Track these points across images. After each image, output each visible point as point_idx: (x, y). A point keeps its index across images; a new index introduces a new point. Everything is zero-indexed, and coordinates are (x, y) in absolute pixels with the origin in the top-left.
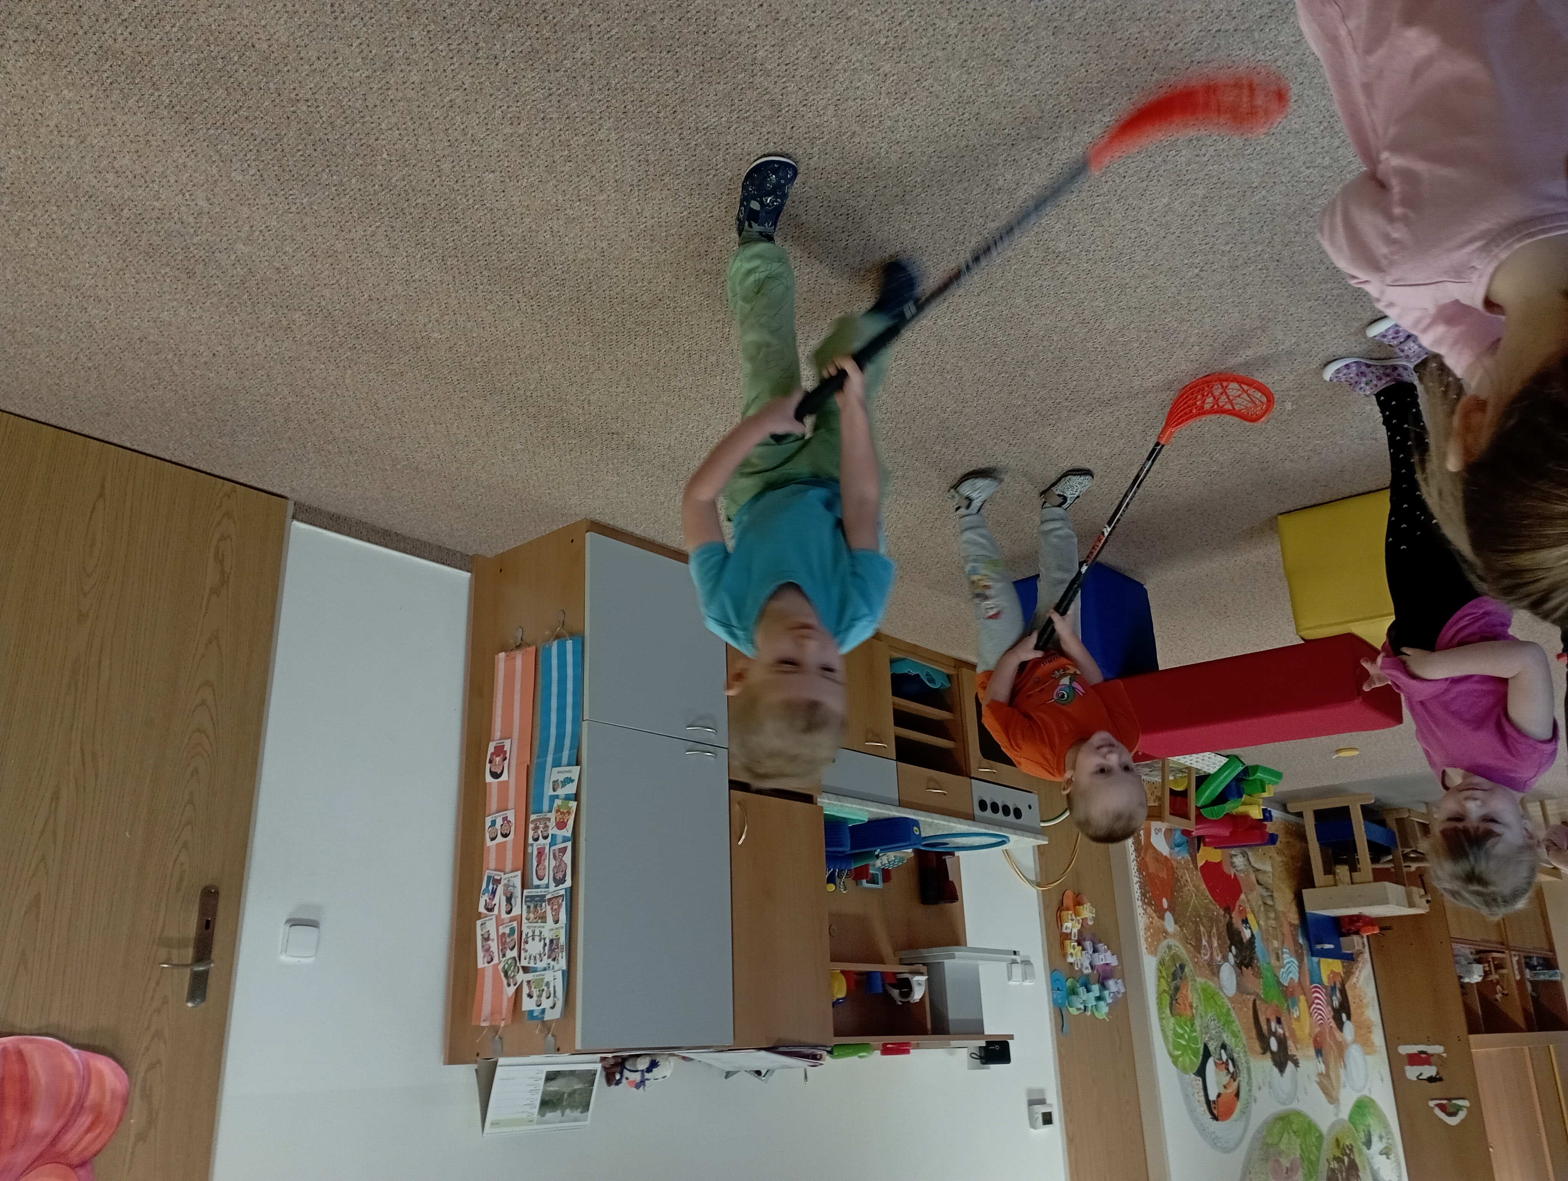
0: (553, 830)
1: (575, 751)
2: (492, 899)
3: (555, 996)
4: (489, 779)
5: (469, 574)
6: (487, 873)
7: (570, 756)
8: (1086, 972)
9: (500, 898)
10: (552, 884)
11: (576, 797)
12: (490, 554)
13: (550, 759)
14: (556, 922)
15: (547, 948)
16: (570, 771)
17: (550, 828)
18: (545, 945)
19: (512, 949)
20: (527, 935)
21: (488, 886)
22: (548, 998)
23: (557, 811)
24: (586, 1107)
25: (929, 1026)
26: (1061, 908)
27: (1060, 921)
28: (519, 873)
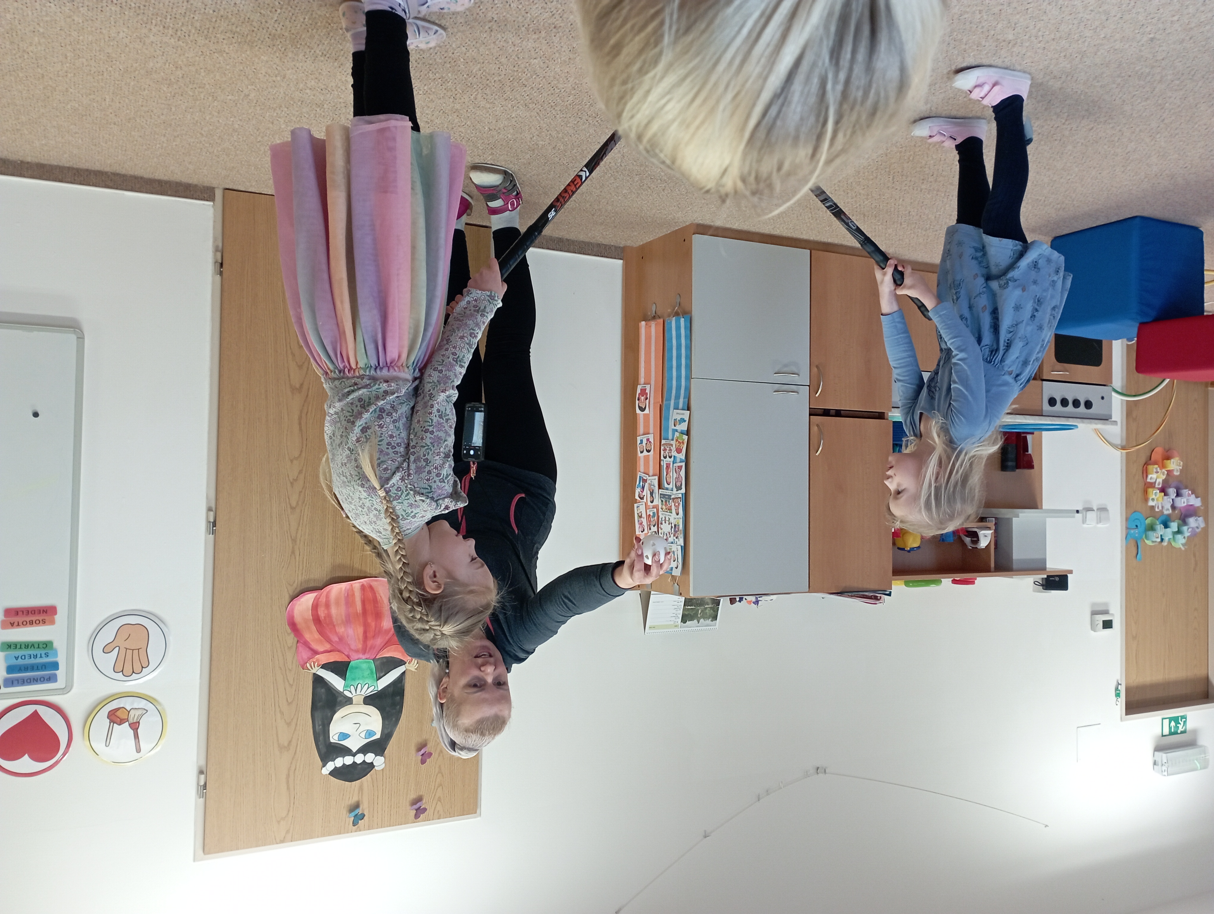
0: (674, 453)
1: (687, 400)
2: (642, 492)
3: (678, 561)
4: (638, 411)
5: (621, 261)
6: (639, 474)
7: (684, 403)
8: (1166, 512)
9: (646, 492)
10: (675, 489)
11: (688, 433)
12: (635, 246)
13: (672, 402)
14: (678, 514)
15: (673, 529)
16: (683, 414)
17: (673, 451)
18: (672, 527)
19: (654, 526)
20: (662, 519)
21: (640, 483)
22: (674, 561)
23: (677, 440)
24: (715, 618)
25: (993, 565)
26: (1149, 461)
27: (1145, 472)
28: (657, 478)
